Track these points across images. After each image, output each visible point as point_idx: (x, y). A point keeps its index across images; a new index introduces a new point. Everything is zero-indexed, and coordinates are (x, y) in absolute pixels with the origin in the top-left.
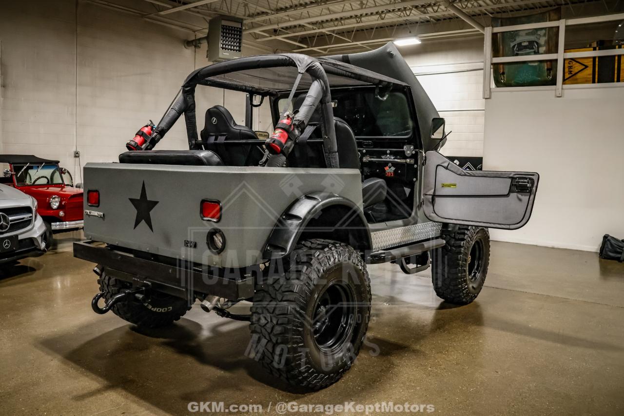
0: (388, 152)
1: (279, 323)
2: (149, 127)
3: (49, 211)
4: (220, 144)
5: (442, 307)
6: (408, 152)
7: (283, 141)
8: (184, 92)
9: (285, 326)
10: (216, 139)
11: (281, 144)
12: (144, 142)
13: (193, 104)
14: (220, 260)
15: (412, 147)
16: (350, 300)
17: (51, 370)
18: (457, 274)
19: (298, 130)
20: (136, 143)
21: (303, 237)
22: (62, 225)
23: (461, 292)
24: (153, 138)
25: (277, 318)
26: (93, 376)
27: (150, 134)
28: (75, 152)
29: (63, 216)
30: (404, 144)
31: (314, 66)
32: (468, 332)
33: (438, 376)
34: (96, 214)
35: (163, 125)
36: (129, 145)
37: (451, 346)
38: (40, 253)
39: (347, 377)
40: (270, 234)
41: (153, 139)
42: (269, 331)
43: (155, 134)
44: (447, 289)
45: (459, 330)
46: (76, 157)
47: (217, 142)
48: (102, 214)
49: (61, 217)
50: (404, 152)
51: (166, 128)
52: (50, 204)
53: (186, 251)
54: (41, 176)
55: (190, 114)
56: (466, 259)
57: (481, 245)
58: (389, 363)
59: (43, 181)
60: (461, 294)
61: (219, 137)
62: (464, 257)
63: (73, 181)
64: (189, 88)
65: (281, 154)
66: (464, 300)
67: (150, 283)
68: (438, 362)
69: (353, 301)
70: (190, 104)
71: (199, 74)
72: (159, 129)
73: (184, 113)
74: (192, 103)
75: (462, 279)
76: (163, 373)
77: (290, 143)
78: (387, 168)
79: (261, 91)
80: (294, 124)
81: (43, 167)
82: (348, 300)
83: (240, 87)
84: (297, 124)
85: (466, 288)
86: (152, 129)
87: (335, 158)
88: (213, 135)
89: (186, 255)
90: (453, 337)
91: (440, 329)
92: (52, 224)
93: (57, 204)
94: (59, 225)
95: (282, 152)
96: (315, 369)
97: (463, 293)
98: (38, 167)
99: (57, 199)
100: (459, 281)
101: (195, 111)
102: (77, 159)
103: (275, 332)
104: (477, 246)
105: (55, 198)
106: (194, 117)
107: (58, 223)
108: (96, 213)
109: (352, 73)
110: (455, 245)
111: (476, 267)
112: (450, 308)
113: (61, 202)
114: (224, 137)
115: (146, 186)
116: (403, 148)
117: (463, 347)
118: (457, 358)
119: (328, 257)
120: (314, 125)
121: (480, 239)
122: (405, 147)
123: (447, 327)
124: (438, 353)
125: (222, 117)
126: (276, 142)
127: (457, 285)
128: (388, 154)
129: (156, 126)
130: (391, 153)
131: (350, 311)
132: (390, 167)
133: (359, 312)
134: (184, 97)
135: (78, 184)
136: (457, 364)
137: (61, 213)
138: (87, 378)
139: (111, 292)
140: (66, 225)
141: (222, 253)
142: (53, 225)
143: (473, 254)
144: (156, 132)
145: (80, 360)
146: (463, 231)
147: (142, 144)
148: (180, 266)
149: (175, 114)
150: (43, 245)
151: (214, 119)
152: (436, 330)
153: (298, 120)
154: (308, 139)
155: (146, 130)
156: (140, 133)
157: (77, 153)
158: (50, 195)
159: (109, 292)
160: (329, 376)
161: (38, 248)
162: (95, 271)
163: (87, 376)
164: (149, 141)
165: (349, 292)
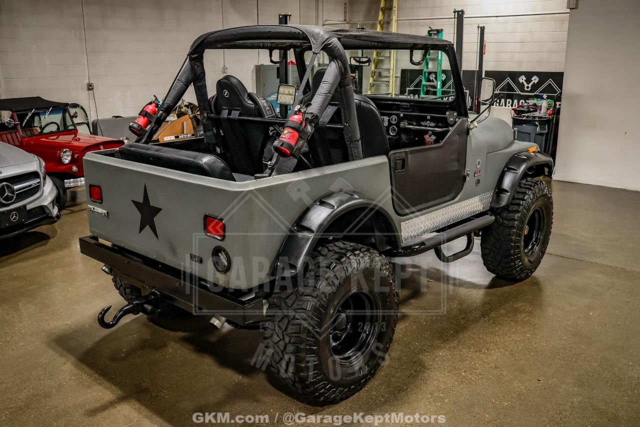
0: (429, 117)
1: (291, 341)
2: (154, 105)
3: (61, 167)
4: (234, 120)
5: (492, 285)
6: (451, 119)
7: (293, 143)
8: (191, 60)
9: (297, 345)
10: (229, 114)
11: (290, 147)
12: (149, 122)
13: (202, 73)
14: (226, 280)
15: (455, 114)
16: (374, 308)
17: (64, 376)
18: (509, 250)
19: (311, 125)
20: (139, 125)
21: (320, 243)
22: (77, 182)
23: (513, 270)
24: (158, 117)
25: (289, 336)
26: (108, 384)
27: (155, 113)
28: (88, 84)
29: (76, 171)
30: (447, 110)
31: (330, 44)
32: (516, 322)
33: (471, 384)
34: (100, 212)
35: (169, 101)
36: (132, 128)
37: (493, 342)
38: (51, 220)
39: (372, 384)
40: (280, 249)
41: (158, 119)
42: (282, 349)
43: (161, 112)
44: (498, 266)
45: (506, 318)
46: (89, 89)
47: (231, 117)
48: (106, 212)
49: (75, 172)
50: (446, 119)
51: (172, 104)
52: (61, 158)
53: (191, 264)
54: (49, 121)
55: (200, 84)
56: (520, 234)
57: (541, 214)
58: (420, 365)
59: (53, 128)
60: (514, 272)
61: (233, 111)
62: (518, 231)
63: (89, 118)
64: (196, 56)
65: (291, 157)
66: (518, 277)
67: (158, 293)
68: (475, 364)
69: (377, 309)
70: (198, 73)
71: (205, 41)
72: (165, 106)
73: (192, 84)
74: (202, 71)
75: (516, 256)
76: (179, 378)
77: (301, 143)
78: (426, 137)
79: (283, 45)
80: (307, 119)
81: (51, 113)
82: (372, 308)
83: (256, 45)
84: (310, 118)
85: (520, 265)
86: (157, 106)
87: (357, 148)
88: (226, 109)
89: (191, 268)
90: (497, 329)
91: (484, 317)
92: (66, 181)
93: (69, 158)
94: (73, 182)
95: (292, 155)
96: (333, 385)
97: (517, 271)
98: (45, 112)
99: (68, 153)
100: (512, 259)
101: (205, 80)
102: (91, 92)
103: (287, 350)
104: (536, 215)
105: (66, 151)
106: (205, 86)
107: (72, 180)
108: (99, 210)
109: (378, 42)
110: (508, 218)
111: (534, 239)
112: (501, 286)
113: (73, 156)
114: (238, 112)
115: (147, 190)
116: (445, 114)
117: (506, 344)
118: (496, 359)
119: (345, 269)
120: (335, 105)
121: (540, 208)
122: (448, 113)
123: (493, 315)
124: (476, 351)
125: (234, 90)
126: (285, 145)
127: (509, 263)
128: (429, 120)
129: (161, 103)
130: (433, 119)
131: (373, 320)
132: (430, 136)
133: (383, 320)
134: (191, 66)
135: (94, 121)
136: (496, 368)
137: (75, 168)
138: (100, 388)
139: (123, 284)
140: (81, 182)
141: (228, 273)
142: (67, 183)
143: (531, 223)
144: (162, 110)
145: (94, 364)
146: (518, 201)
147: (146, 126)
148: (185, 280)
149: (182, 87)
150: (55, 211)
151: (226, 92)
152: (480, 318)
153: (312, 113)
154: (328, 124)
155: (150, 108)
156: (144, 114)
157: (91, 85)
158: (61, 147)
159: (121, 285)
160: (350, 388)
161: (49, 215)
162: (104, 270)
163: (100, 384)
164: (154, 121)
165: (372, 297)
